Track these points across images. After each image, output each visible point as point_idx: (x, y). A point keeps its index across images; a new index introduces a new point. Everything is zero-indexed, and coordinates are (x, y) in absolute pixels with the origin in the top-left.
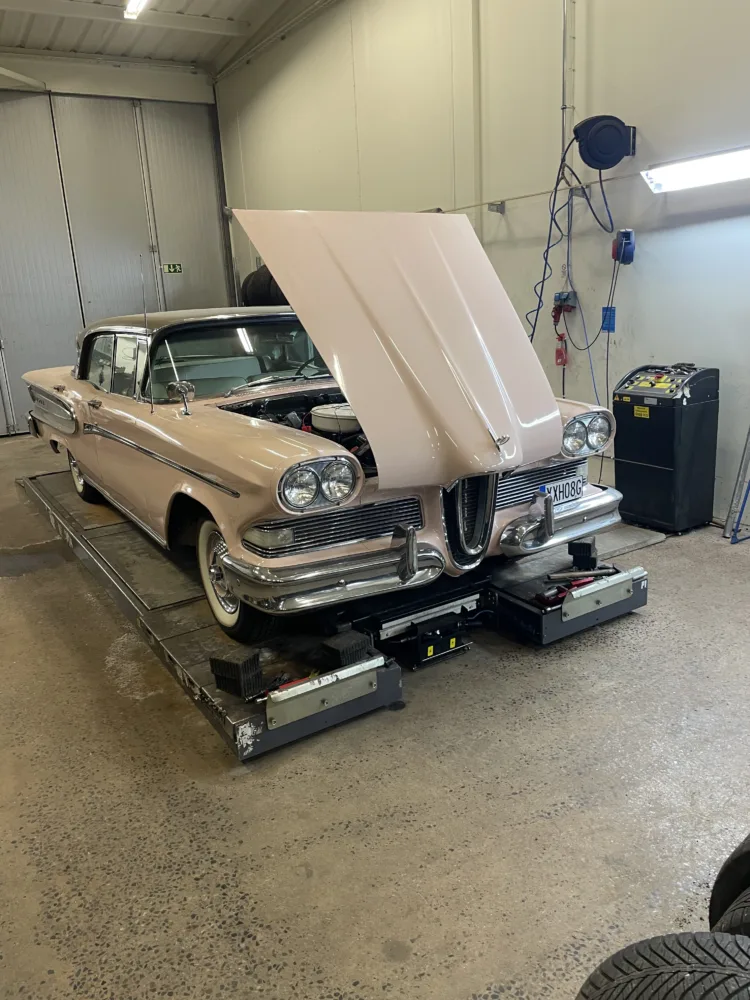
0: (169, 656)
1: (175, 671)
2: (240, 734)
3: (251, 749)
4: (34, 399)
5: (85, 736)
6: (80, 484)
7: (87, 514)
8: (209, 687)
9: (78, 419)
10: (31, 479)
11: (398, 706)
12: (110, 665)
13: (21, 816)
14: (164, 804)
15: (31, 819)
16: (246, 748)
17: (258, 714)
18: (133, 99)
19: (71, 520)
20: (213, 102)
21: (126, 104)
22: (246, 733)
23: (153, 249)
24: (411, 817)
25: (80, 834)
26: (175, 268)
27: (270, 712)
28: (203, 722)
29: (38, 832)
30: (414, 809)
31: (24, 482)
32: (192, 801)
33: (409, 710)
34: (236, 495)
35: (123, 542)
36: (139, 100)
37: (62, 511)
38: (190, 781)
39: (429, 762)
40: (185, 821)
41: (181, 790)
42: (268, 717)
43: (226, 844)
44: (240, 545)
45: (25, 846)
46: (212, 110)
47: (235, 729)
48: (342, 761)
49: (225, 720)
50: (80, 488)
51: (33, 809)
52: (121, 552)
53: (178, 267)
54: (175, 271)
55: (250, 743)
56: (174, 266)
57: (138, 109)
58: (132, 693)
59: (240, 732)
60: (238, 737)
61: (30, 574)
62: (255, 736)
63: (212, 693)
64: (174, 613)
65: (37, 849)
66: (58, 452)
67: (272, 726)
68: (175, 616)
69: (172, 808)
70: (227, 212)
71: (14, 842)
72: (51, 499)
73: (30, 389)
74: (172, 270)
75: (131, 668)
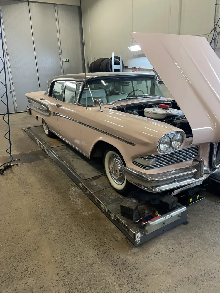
0: (97, 200)
1: (100, 206)
2: (137, 237)
3: (139, 242)
4: (29, 102)
5: (71, 230)
6: (47, 132)
7: (50, 142)
8: (118, 215)
9: (51, 111)
10: (28, 128)
11: (186, 223)
12: (72, 200)
13: (57, 268)
14: (111, 264)
15: (61, 269)
16: (138, 242)
17: (143, 229)
18: (55, 4)
19: (45, 144)
20: (80, 5)
21: (53, 5)
22: (139, 236)
23: (60, 54)
24: (212, 276)
25: (82, 278)
26: (67, 60)
27: (147, 228)
28: (113, 226)
29: (65, 276)
30: (213, 272)
31: (26, 129)
32: (121, 264)
33: (190, 224)
34: (133, 144)
35: (65, 153)
36: (57, 4)
37: (41, 140)
38: (118, 254)
39: (209, 250)
40: (122, 273)
41: (116, 258)
42: (146, 230)
43: (143, 286)
44: (132, 163)
45: (62, 283)
46: (79, 8)
47: (135, 235)
48: (174, 247)
49: (129, 230)
50: (47, 133)
51: (60, 264)
52: (67, 156)
53: (68, 60)
54: (67, 61)
55: (139, 240)
56: (66, 59)
57: (56, 7)
58: (83, 212)
59: (137, 236)
60: (136, 238)
61: (34, 162)
62: (141, 237)
63: (120, 218)
64: (93, 181)
65: (67, 285)
66: (38, 120)
67: (147, 234)
68: (94, 183)
69: (114, 266)
70: (83, 42)
71: (57, 281)
72: (37, 136)
73: (28, 99)
74: (66, 61)
75: (79, 201)
